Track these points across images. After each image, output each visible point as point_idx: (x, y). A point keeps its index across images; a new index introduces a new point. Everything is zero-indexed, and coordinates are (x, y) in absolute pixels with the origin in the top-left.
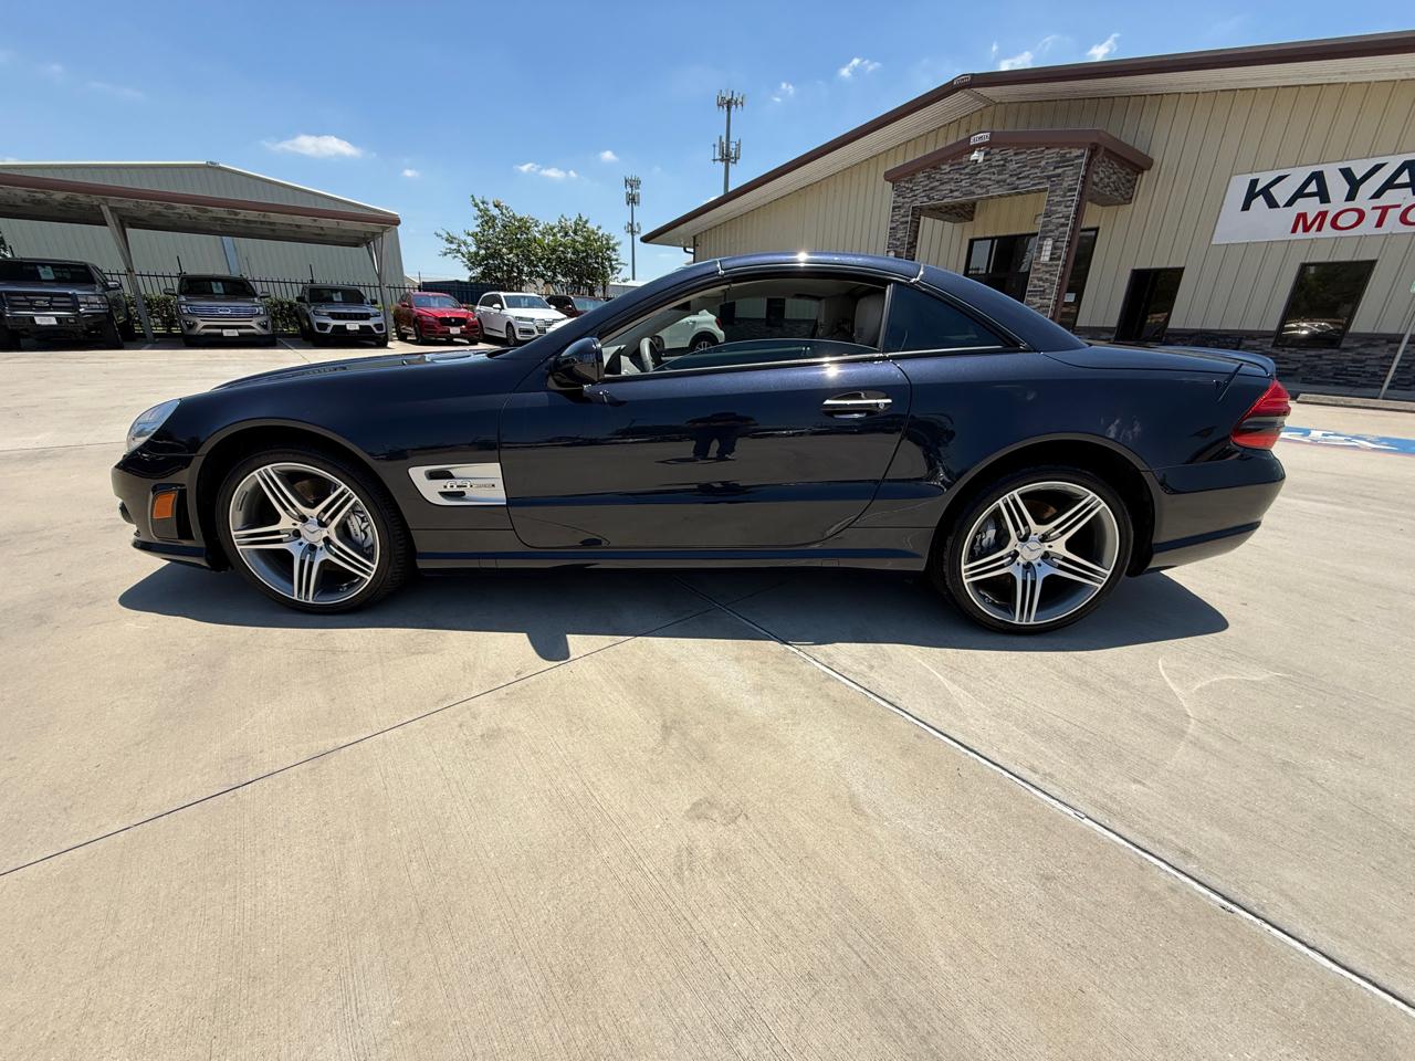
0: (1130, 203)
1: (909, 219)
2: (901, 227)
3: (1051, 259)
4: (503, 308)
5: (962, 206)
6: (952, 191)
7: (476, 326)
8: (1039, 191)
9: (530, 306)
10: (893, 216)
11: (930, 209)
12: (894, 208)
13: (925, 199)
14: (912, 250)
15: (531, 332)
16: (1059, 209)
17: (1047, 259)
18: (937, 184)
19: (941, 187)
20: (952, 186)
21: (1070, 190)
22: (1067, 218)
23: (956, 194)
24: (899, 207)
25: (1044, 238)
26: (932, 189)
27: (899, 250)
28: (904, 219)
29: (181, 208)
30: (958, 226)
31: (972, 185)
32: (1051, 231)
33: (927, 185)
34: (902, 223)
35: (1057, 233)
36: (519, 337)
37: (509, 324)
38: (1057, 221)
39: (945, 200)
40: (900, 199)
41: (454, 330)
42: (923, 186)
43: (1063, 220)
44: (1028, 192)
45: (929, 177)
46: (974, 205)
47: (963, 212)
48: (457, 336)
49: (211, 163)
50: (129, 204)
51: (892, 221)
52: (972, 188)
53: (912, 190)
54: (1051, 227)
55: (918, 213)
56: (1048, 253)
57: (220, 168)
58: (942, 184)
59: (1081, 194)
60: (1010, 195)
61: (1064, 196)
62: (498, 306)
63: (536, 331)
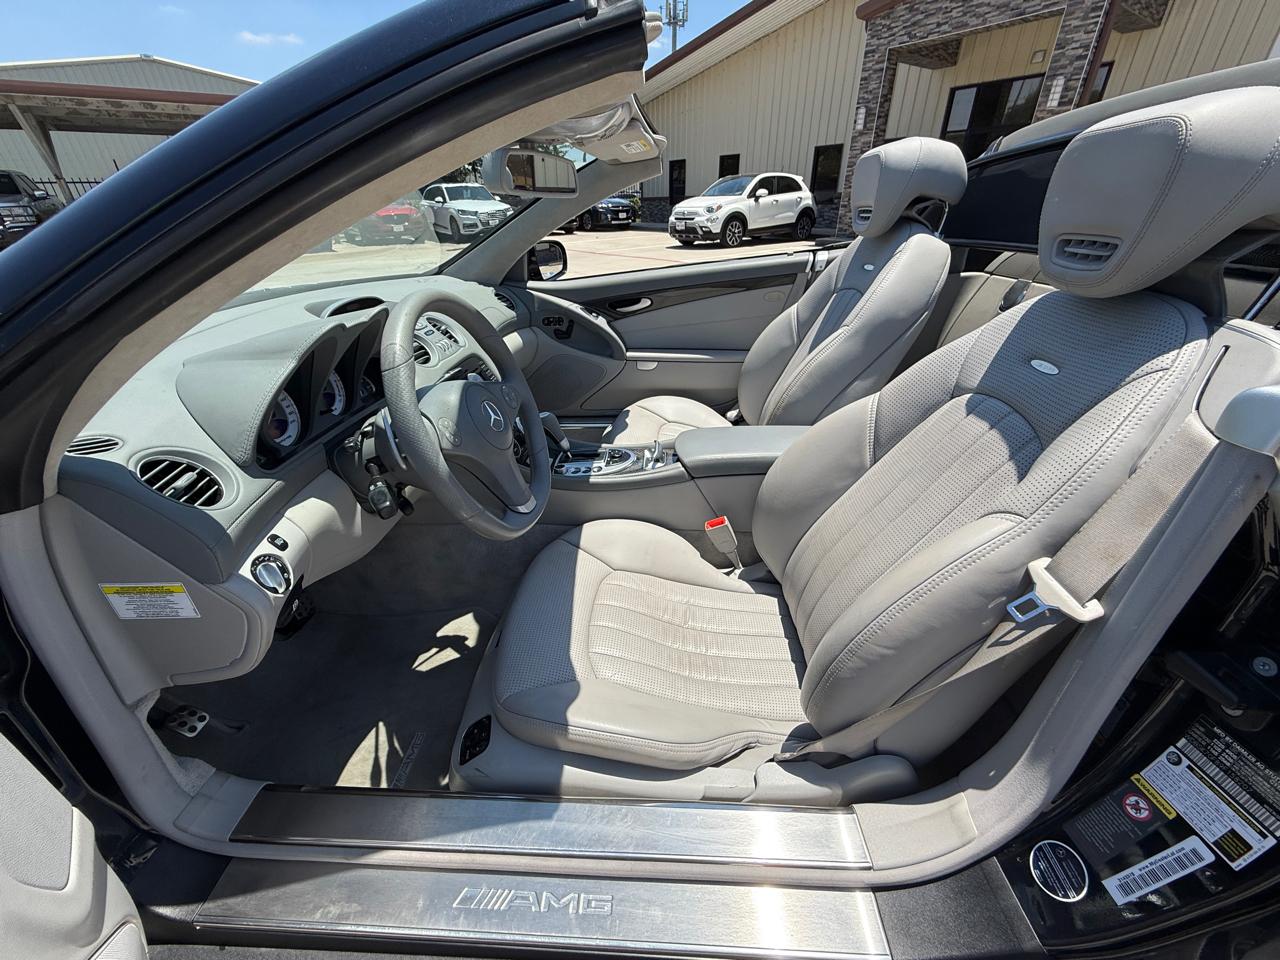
0: (1160, 24)
1: (885, 65)
2: (875, 76)
3: (1060, 104)
4: (445, 201)
5: (945, 44)
6: (939, 25)
7: (420, 223)
8: (1052, 14)
9: (473, 197)
10: (864, 64)
11: (910, 52)
12: (866, 53)
13: (905, 38)
14: (886, 104)
15: (475, 225)
16: (1076, 36)
17: (1055, 103)
18: (920, 17)
19: (925, 21)
20: (939, 18)
21: (1094, 10)
22: (1086, 47)
23: (945, 28)
24: (873, 51)
25: (1053, 77)
26: (914, 24)
27: (872, 105)
28: (878, 67)
29: (94, 103)
30: (938, 73)
31: (965, 14)
32: (1064, 67)
33: (909, 20)
34: (876, 71)
35: (1070, 69)
36: (462, 232)
37: (452, 218)
38: (1073, 52)
39: (930, 38)
40: (875, 41)
41: (398, 228)
42: (904, 22)
43: (1081, 51)
44: (1037, 18)
45: (911, 9)
46: (958, 41)
47: (943, 54)
48: (401, 233)
49: (145, 56)
50: (37, 101)
51: (864, 70)
52: (964, 19)
53: (890, 29)
54: (1064, 61)
55: (896, 56)
56: (1057, 96)
57: (154, 61)
58: (926, 17)
59: (1107, 14)
60: (1012, 24)
61: (1085, 18)
62: (440, 199)
63: (479, 224)
